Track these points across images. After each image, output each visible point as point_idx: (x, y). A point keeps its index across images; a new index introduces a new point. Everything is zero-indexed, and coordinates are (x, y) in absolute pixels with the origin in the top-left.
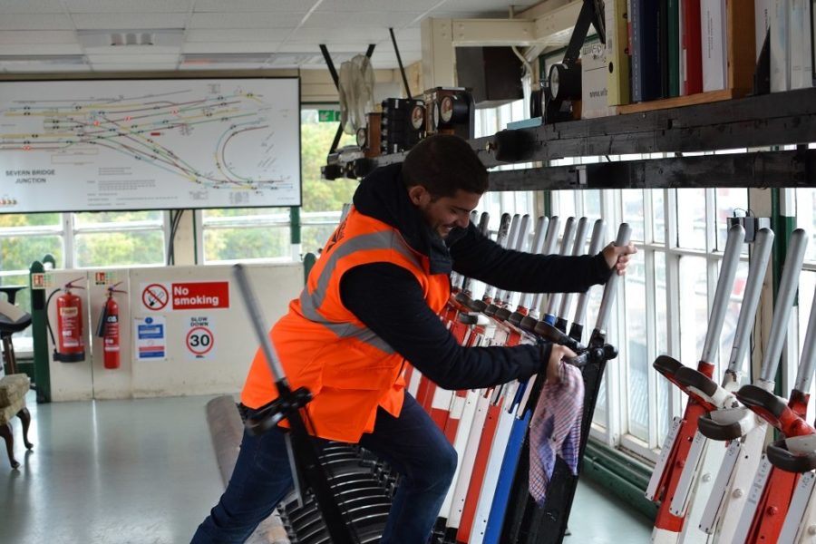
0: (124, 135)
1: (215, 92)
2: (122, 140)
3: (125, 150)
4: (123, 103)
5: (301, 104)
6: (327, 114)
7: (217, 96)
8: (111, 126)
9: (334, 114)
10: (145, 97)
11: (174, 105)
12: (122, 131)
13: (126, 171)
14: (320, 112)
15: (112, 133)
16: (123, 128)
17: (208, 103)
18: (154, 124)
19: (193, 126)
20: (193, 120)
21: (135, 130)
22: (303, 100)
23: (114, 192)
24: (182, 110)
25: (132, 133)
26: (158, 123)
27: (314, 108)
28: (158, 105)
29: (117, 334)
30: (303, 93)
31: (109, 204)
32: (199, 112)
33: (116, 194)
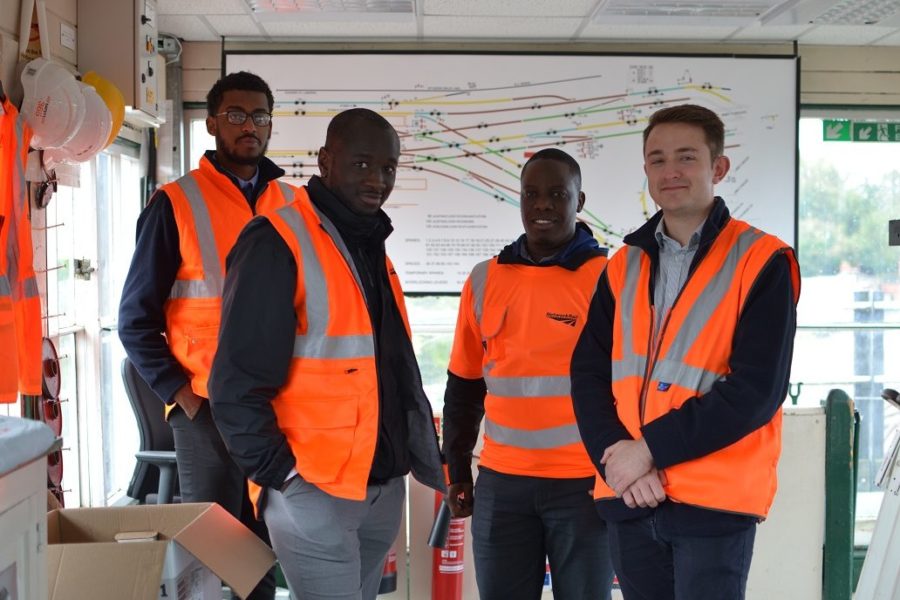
0: (474, 155)
1: (644, 81)
2: (472, 164)
3: (475, 182)
4: (474, 96)
5: (800, 108)
6: (840, 127)
7: (646, 87)
8: (452, 138)
9: (852, 127)
10: (516, 86)
11: (569, 102)
12: (472, 149)
13: (477, 221)
14: (826, 124)
15: (455, 151)
16: (473, 142)
17: (630, 101)
18: (530, 136)
19: (600, 141)
20: (603, 132)
21: (495, 146)
22: (803, 101)
23: (454, 259)
24: (583, 113)
25: (491, 151)
26: (538, 135)
27: (816, 116)
28: (540, 101)
29: (462, 540)
30: (802, 89)
31: (445, 282)
32: (613, 116)
33: (457, 264)
